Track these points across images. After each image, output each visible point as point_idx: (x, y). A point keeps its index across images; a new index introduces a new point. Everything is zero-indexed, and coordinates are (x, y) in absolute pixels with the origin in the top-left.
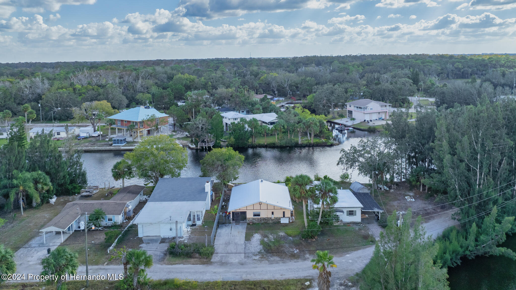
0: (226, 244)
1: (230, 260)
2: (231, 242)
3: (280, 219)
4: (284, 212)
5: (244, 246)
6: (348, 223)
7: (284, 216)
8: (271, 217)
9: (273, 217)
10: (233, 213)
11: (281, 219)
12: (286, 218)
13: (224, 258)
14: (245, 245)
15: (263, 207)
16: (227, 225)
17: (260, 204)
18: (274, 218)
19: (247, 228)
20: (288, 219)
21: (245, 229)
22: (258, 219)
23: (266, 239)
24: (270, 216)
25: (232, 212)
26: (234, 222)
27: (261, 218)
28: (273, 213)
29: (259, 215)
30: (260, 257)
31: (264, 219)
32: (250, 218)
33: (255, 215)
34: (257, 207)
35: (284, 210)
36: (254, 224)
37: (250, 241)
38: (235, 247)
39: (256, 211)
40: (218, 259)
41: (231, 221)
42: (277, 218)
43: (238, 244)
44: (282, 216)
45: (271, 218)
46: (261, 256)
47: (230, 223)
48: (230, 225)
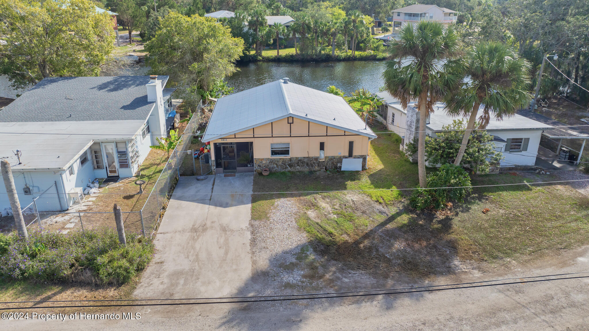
0: (194, 230)
1: (203, 289)
2: (209, 224)
3: (340, 160)
4: (351, 144)
5: (248, 236)
6: (510, 169)
7: (350, 155)
8: (317, 155)
9: (322, 156)
10: (217, 147)
11: (344, 160)
12: (356, 157)
13: (182, 282)
14: (252, 233)
15: (299, 129)
16: (202, 177)
17: (291, 120)
18: (326, 157)
19: (255, 183)
20: (361, 160)
21: (251, 188)
22: (284, 161)
23: (312, 214)
24: (315, 152)
25: (215, 144)
26: (221, 169)
27: (290, 159)
28: (322, 146)
29: (287, 152)
30: (304, 276)
31: (300, 161)
32: (262, 159)
33: (274, 153)
34: (282, 129)
35: (351, 138)
36: (272, 173)
37: (268, 218)
38: (222, 240)
39: (279, 142)
40: (161, 287)
41: (214, 168)
42: (332, 159)
43: (232, 231)
44: (347, 154)
45: (316, 159)
46: (307, 271)
47: (210, 173)
48: (211, 177)
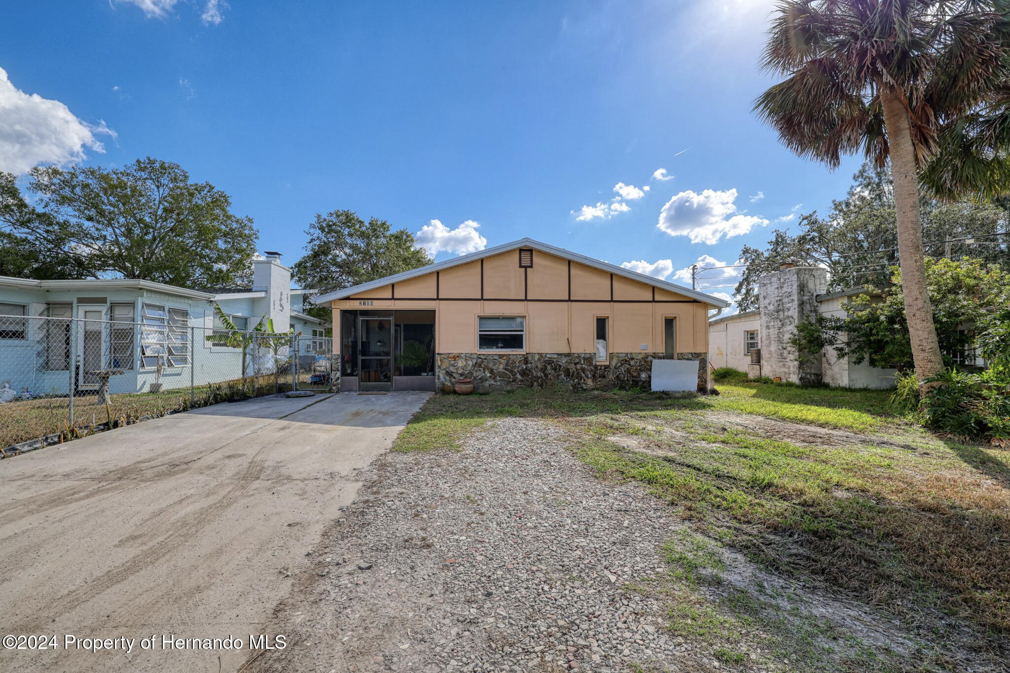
2: (209, 460)
3: (646, 364)
4: (669, 323)
7: (670, 350)
8: (589, 350)
9: (602, 351)
10: (348, 321)
11: (656, 362)
12: (681, 357)
15: (545, 281)
16: (298, 392)
17: (526, 258)
18: (611, 355)
19: (433, 401)
20: (696, 364)
21: (420, 405)
22: (510, 364)
23: (624, 440)
24: (584, 342)
25: (344, 314)
26: (354, 380)
28: (601, 328)
29: (515, 341)
31: (549, 365)
32: (456, 357)
33: (486, 340)
34: (507, 280)
35: (669, 310)
39: (500, 313)
42: (626, 360)
44: (661, 349)
45: (589, 359)
48: (325, 395)
